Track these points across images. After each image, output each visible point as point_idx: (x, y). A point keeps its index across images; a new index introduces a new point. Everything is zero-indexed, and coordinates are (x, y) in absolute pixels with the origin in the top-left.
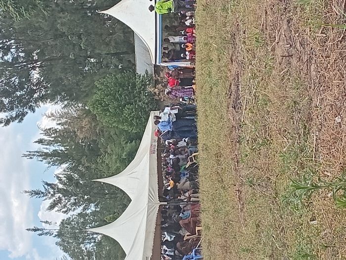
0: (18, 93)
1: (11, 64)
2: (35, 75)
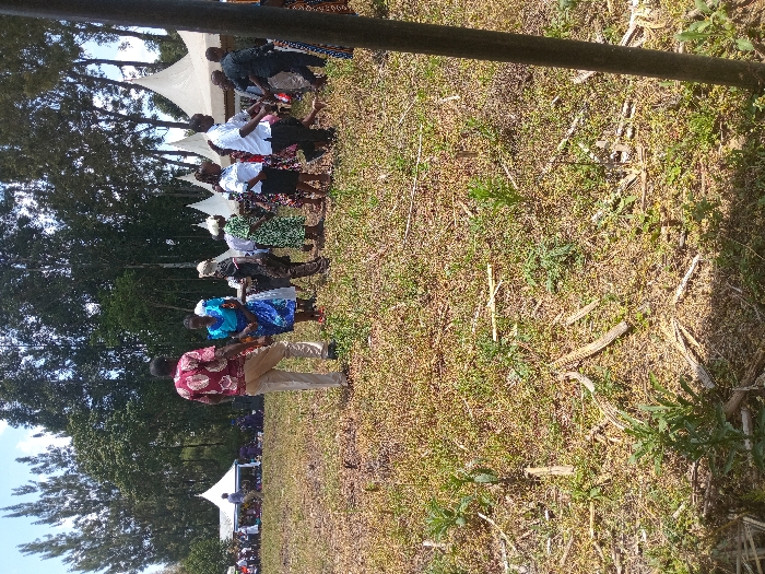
0: (133, 558)
1: (129, 536)
2: (146, 543)
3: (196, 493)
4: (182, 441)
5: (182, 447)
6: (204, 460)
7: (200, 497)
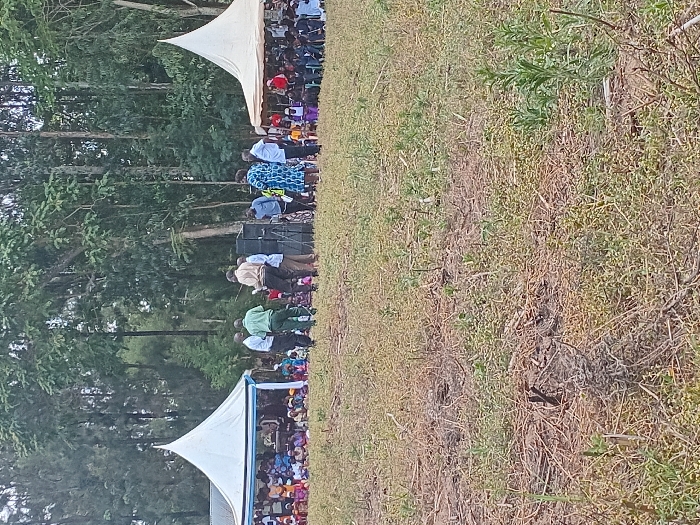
3: (153, 440)
4: (123, 321)
5: (121, 334)
6: (173, 367)
7: (164, 450)
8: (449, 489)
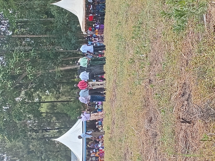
3: (52, 138)
4: (40, 98)
5: (40, 102)
7: (55, 141)
8: (153, 152)
